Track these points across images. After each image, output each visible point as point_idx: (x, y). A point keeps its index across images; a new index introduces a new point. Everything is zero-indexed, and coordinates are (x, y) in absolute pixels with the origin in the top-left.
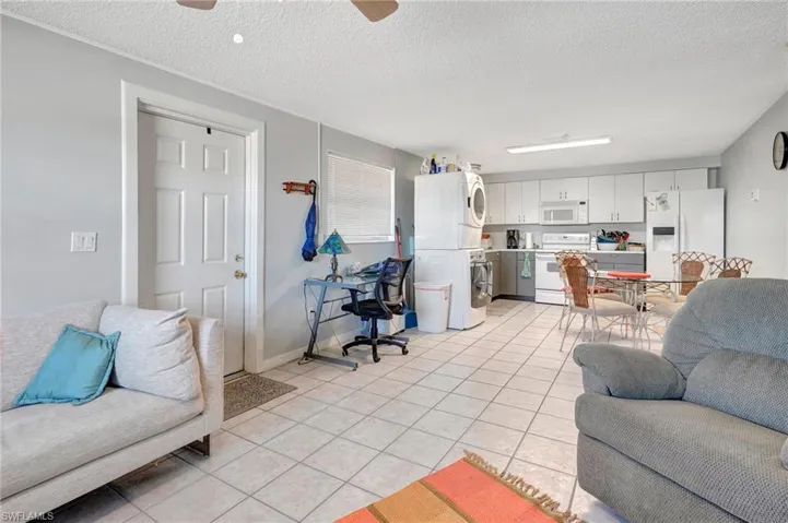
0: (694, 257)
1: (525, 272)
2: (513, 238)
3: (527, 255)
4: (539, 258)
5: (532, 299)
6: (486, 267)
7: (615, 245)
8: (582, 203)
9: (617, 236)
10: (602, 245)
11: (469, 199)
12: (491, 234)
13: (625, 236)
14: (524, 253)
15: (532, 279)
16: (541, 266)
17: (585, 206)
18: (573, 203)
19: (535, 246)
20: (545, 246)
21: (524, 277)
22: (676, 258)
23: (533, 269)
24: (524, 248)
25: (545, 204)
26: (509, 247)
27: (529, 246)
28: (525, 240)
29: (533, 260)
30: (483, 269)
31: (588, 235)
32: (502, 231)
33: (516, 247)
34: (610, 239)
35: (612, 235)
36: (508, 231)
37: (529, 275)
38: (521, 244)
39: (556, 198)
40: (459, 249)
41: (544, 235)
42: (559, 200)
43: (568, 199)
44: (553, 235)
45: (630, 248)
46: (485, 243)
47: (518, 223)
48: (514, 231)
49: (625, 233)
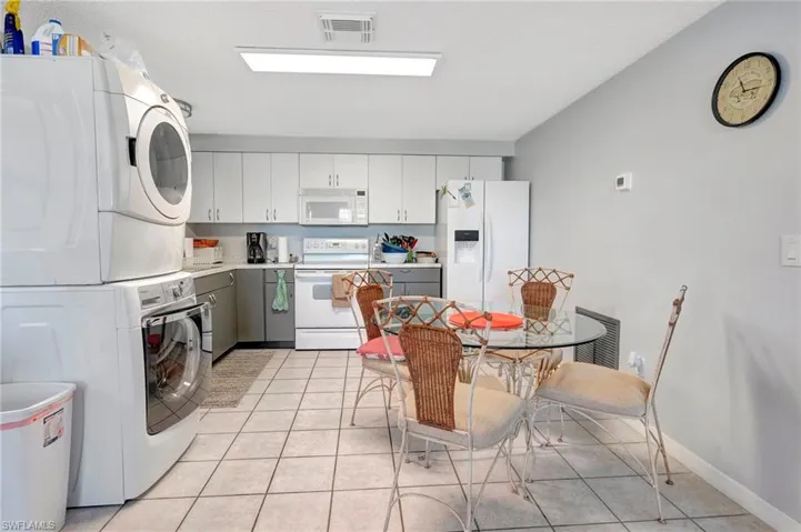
0: (540, 277)
1: (279, 302)
2: (257, 245)
3: (281, 274)
4: (302, 279)
5: (290, 345)
6: (197, 320)
7: (403, 256)
8: (361, 193)
10: (388, 256)
11: (132, 142)
12: (221, 239)
13: (411, 242)
14: (276, 271)
15: (289, 313)
16: (303, 290)
17: (365, 197)
18: (347, 192)
19: (293, 260)
20: (307, 259)
21: (276, 311)
22: (513, 277)
23: (291, 295)
24: (276, 261)
25: (307, 192)
26: (250, 261)
27: (283, 257)
28: (276, 249)
29: (291, 283)
30: (190, 325)
31: (366, 241)
32: (238, 235)
33: (262, 261)
34: (395, 246)
35: (397, 240)
36: (250, 235)
37: (286, 307)
38: (270, 255)
39: (324, 184)
40: (104, 283)
41: (306, 240)
42: (327, 186)
43: (340, 186)
44: (319, 241)
45: (420, 259)
46: (209, 254)
47: (265, 221)
48: (258, 235)
49: (411, 238)
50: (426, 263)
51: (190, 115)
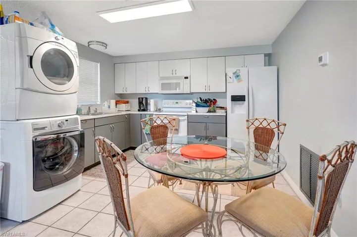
1: (147, 129)
2: (143, 104)
7: (207, 109)
8: (186, 78)
9: (208, 102)
10: (199, 109)
11: (31, 58)
12: (130, 100)
13: (215, 101)
14: (146, 115)
17: (188, 80)
18: (180, 78)
20: (164, 110)
22: (249, 124)
24: (150, 111)
25: (162, 78)
26: (139, 110)
27: (153, 109)
28: (151, 105)
31: (190, 101)
32: (135, 98)
33: (144, 110)
34: (204, 104)
35: (206, 101)
36: (139, 98)
39: (169, 75)
40: (18, 120)
41: (164, 101)
42: (171, 75)
43: (177, 75)
44: (169, 101)
45: (217, 111)
46: (123, 107)
47: (145, 92)
48: (142, 98)
49: (214, 99)
50: (220, 113)
51: (106, 48)
